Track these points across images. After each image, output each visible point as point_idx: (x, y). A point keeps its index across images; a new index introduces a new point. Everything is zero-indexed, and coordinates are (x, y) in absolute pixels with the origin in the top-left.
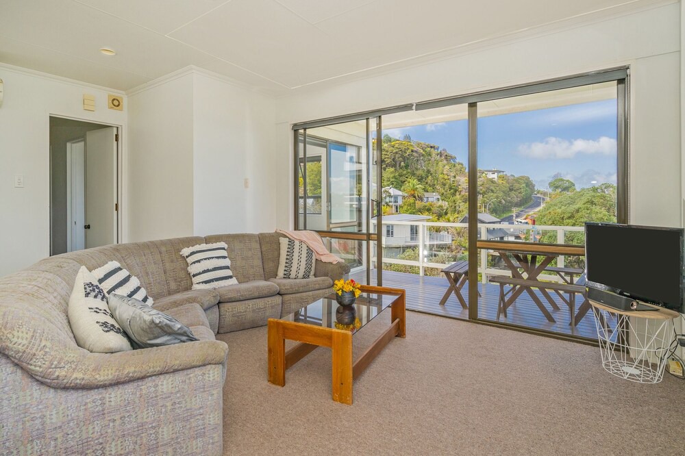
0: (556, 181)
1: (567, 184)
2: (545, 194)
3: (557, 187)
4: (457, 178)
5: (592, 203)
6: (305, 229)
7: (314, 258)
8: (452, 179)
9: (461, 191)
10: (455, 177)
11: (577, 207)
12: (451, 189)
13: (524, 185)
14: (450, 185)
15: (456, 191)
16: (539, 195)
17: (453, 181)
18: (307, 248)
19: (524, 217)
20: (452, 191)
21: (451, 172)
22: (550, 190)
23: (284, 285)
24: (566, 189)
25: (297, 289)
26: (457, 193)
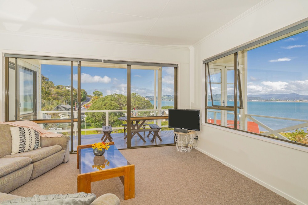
0: (96, 92)
1: (100, 93)
2: (91, 97)
3: (96, 94)
4: (50, 88)
5: (112, 100)
6: (16, 120)
7: (39, 136)
8: (47, 89)
9: (52, 95)
10: (48, 88)
11: (107, 101)
12: (46, 93)
13: (83, 93)
14: (46, 91)
15: (49, 94)
16: (89, 97)
17: (48, 90)
18: (34, 131)
19: (83, 106)
20: (47, 94)
21: (46, 85)
22: (93, 95)
23: (34, 156)
24: (99, 95)
25: (43, 156)
26: (50, 96)
